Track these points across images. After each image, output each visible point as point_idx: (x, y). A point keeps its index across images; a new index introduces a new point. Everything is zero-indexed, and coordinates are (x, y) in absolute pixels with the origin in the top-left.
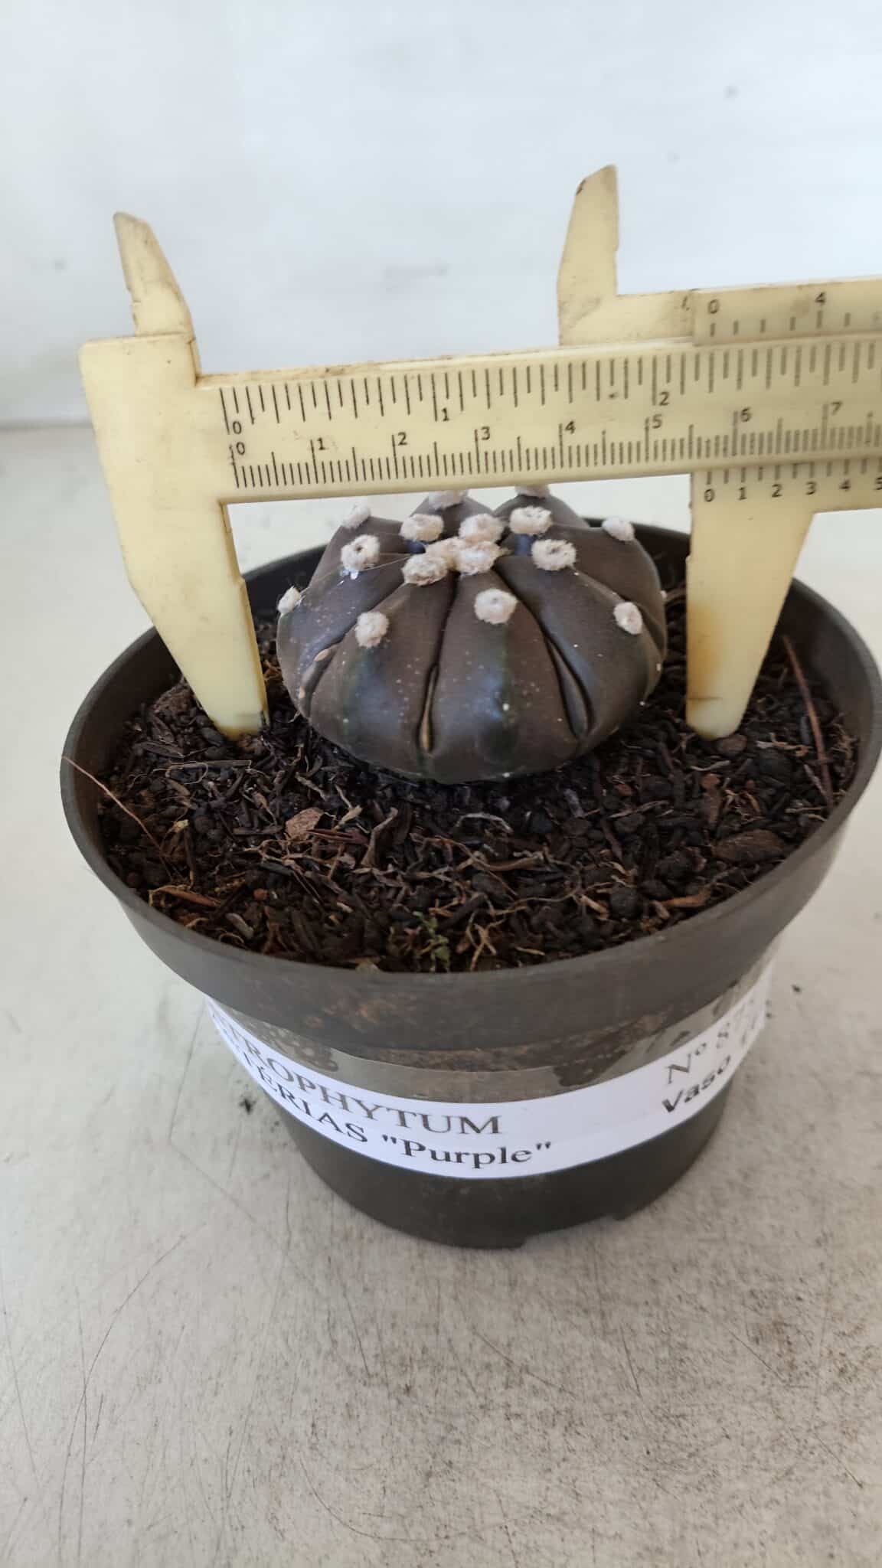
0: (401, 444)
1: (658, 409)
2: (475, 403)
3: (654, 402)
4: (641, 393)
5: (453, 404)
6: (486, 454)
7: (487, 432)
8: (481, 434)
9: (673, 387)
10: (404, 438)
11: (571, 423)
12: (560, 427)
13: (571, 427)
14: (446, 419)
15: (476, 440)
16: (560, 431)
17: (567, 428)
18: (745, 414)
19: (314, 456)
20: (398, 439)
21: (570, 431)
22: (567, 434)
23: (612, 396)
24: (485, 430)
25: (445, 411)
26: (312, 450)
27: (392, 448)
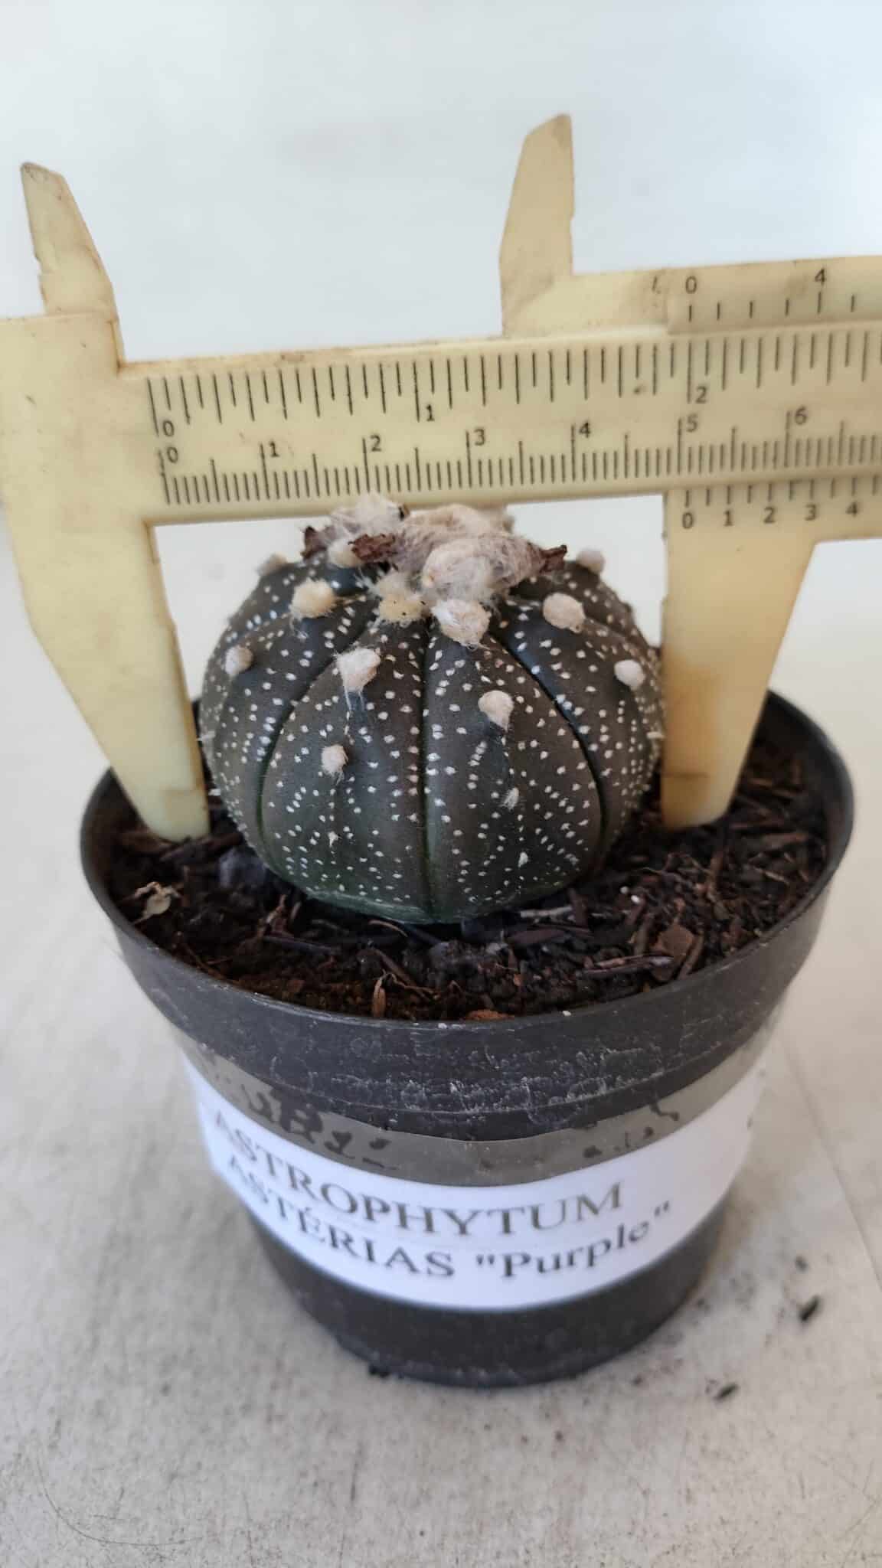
0: (374, 449)
1: (694, 408)
2: (468, 398)
3: (689, 402)
4: (672, 388)
5: (439, 399)
6: (480, 462)
7: (482, 435)
8: (474, 438)
9: (713, 380)
10: (378, 442)
11: (587, 424)
12: (573, 429)
13: (586, 429)
14: (430, 418)
15: (468, 445)
16: (573, 434)
17: (581, 431)
18: (801, 414)
19: (264, 465)
20: (370, 443)
21: (584, 435)
22: (580, 438)
23: (637, 391)
24: (479, 433)
25: (429, 408)
26: (263, 456)
27: (362, 454)
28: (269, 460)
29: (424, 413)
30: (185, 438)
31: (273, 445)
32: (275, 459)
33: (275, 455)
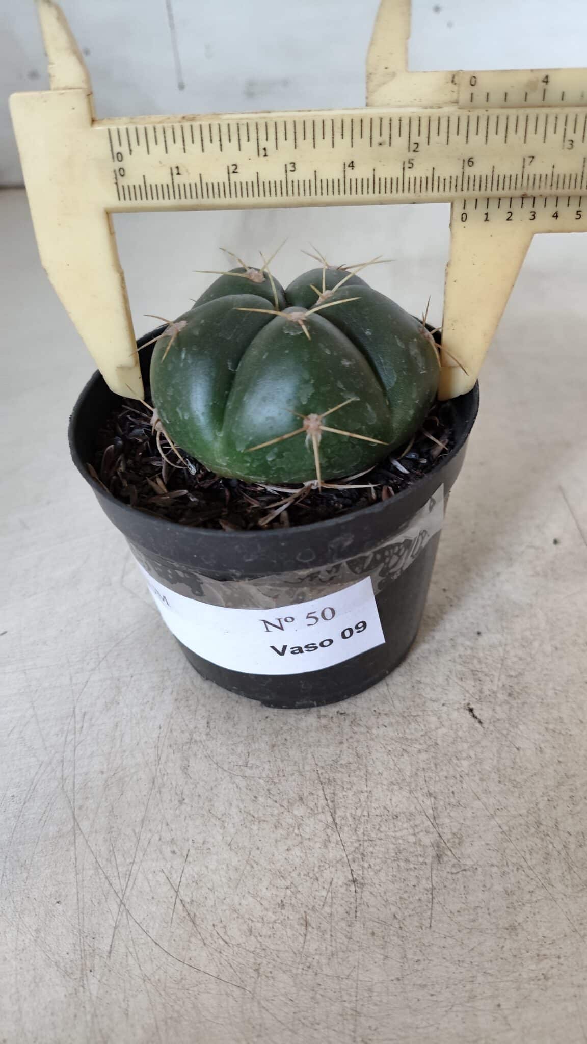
0: (234, 172)
1: (411, 155)
2: (286, 145)
3: (409, 151)
4: (400, 142)
5: (270, 145)
6: (293, 182)
7: (294, 166)
8: (290, 167)
9: (423, 139)
10: (236, 168)
11: (352, 162)
12: (345, 164)
13: (352, 165)
14: (265, 156)
15: (286, 171)
16: (345, 168)
17: (349, 166)
18: (471, 162)
19: (173, 179)
20: (232, 169)
21: (351, 168)
22: (348, 170)
23: (380, 144)
24: (292, 165)
25: (265, 149)
26: (172, 175)
27: (227, 175)
28: (175, 176)
29: (262, 152)
30: (129, 162)
31: (177, 168)
32: (179, 176)
33: (178, 174)
